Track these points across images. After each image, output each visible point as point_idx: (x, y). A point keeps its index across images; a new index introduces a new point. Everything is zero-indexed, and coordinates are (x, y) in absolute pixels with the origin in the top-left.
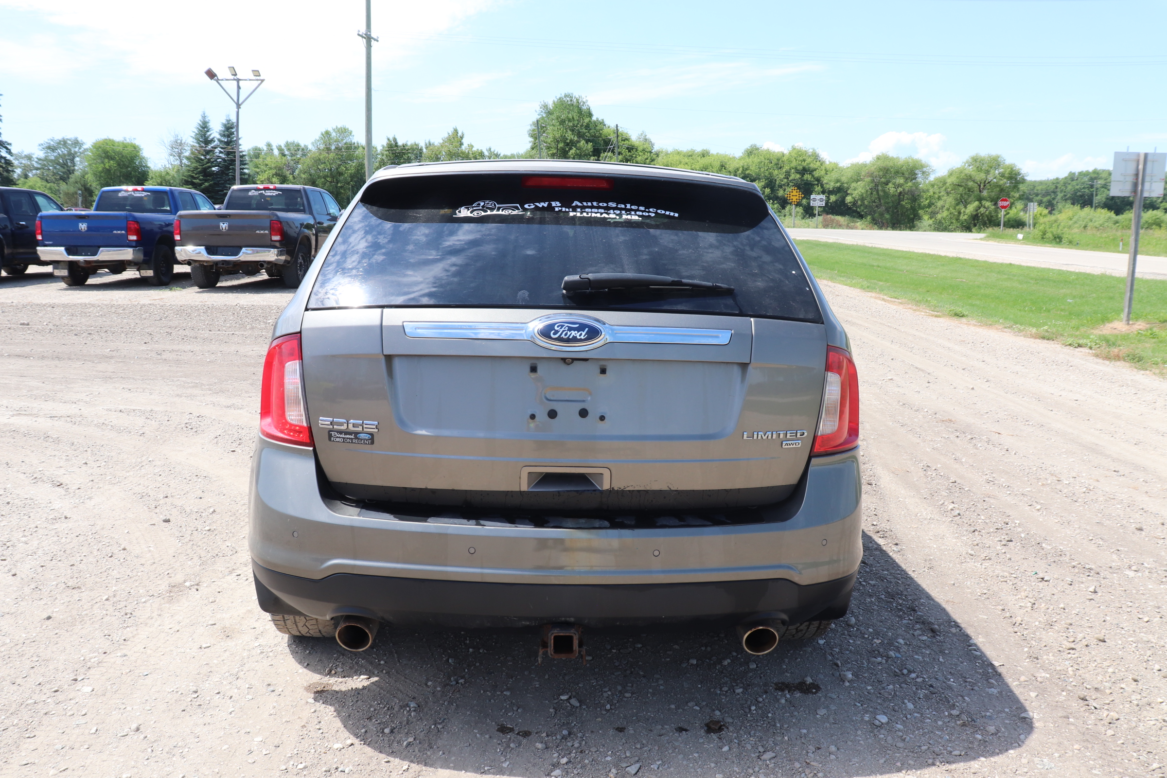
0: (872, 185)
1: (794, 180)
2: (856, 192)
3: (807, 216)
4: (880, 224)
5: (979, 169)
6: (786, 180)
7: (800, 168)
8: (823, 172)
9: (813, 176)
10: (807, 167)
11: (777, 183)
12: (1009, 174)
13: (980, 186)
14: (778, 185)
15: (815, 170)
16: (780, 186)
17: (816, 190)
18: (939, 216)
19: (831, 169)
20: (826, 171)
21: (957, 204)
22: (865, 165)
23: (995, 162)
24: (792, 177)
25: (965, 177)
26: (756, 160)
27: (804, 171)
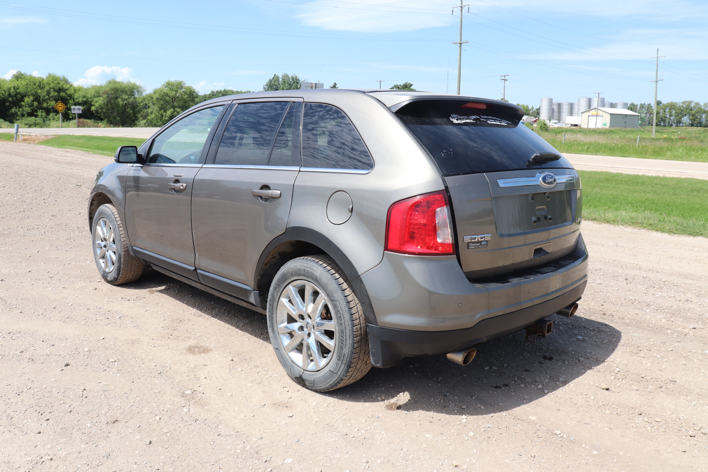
0: (107, 100)
1: (54, 96)
2: (97, 103)
3: (66, 120)
4: (114, 123)
5: (171, 90)
6: (47, 96)
7: (56, 88)
8: (73, 91)
9: (66, 94)
10: (61, 87)
11: (41, 98)
12: (189, 92)
13: (173, 99)
14: (42, 100)
15: (67, 90)
16: (44, 101)
17: (70, 102)
18: (149, 117)
19: (78, 89)
20: (75, 90)
21: (160, 110)
22: (101, 87)
23: (180, 85)
24: (52, 94)
25: (164, 94)
26: (24, 83)
27: (60, 90)
